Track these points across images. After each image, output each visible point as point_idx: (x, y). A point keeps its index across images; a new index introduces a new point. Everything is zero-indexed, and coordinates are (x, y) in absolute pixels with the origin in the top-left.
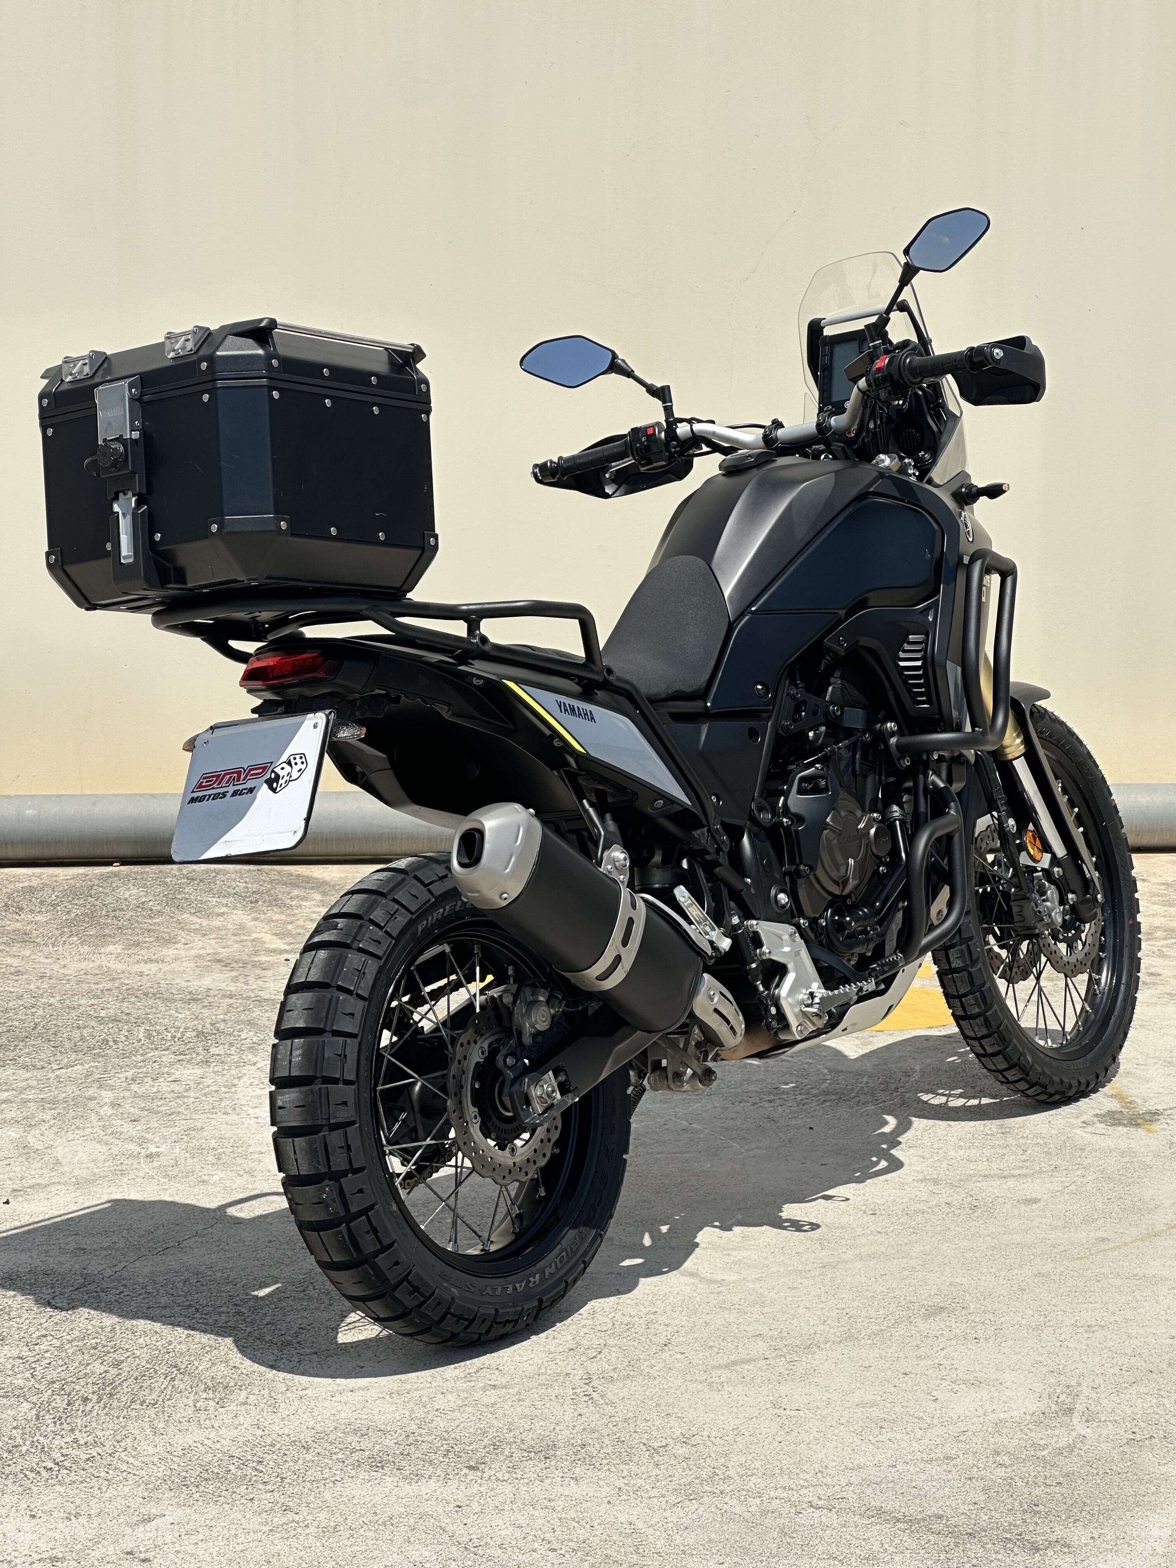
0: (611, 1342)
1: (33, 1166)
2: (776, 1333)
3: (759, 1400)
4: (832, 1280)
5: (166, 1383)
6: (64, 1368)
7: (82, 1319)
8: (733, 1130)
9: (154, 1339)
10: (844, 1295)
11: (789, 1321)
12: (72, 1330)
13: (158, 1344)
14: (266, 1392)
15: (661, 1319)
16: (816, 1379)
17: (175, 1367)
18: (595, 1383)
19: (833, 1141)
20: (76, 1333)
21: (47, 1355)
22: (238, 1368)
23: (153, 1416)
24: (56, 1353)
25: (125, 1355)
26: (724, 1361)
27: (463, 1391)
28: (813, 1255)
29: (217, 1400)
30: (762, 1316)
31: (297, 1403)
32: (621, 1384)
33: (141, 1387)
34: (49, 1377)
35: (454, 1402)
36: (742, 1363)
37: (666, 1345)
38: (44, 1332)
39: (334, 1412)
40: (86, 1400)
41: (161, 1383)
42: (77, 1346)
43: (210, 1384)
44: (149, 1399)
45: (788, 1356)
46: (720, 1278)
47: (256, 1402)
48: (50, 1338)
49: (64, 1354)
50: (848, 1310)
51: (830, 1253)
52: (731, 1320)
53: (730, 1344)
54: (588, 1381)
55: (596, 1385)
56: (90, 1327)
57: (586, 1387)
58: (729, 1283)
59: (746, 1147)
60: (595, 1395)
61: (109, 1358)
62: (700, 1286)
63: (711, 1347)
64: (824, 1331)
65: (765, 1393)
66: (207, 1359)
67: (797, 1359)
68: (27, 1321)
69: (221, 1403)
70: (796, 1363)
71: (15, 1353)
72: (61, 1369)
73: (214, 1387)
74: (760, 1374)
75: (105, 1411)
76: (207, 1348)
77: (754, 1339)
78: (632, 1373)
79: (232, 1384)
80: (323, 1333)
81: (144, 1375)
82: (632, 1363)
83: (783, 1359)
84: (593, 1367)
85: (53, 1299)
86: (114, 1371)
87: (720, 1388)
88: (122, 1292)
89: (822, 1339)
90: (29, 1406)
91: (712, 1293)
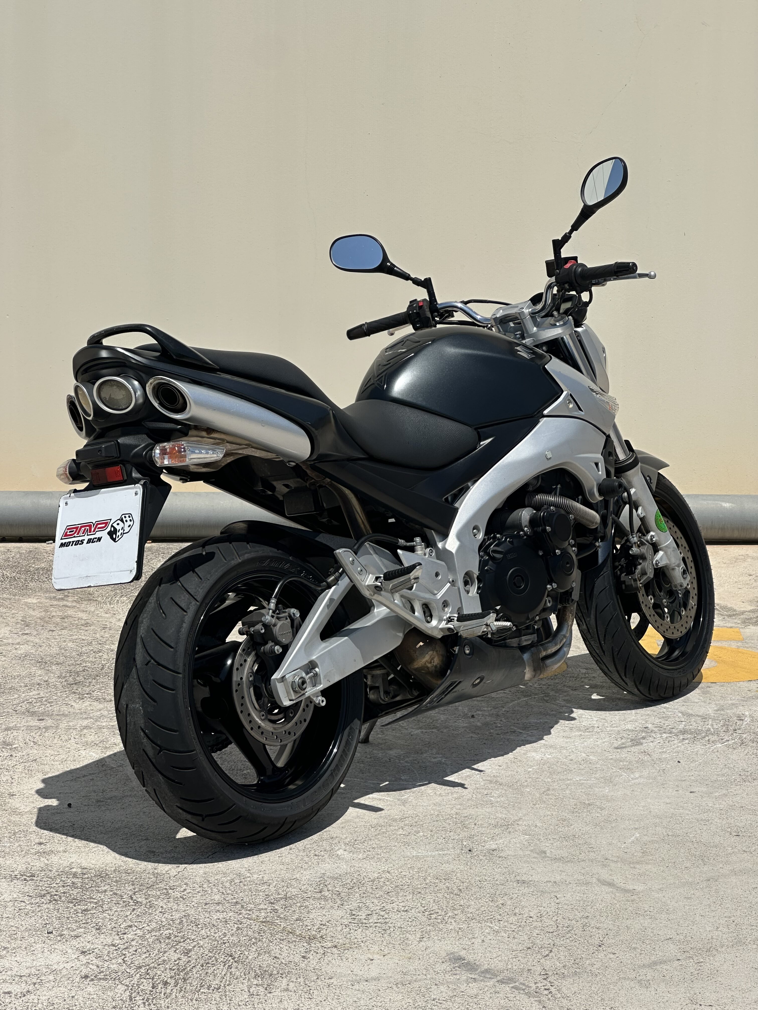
0: (558, 942)
1: (110, 781)
2: (682, 937)
3: (678, 996)
4: (717, 891)
5: (225, 970)
6: (147, 955)
7: (157, 912)
8: (621, 761)
9: (212, 931)
10: (728, 905)
11: (690, 927)
12: (150, 921)
13: (216, 935)
14: (301, 980)
15: (593, 923)
16: (720, 979)
17: (231, 956)
18: (551, 979)
19: (696, 773)
20: (154, 925)
21: (134, 943)
22: (278, 958)
23: (218, 999)
24: (140, 942)
25: (193, 945)
26: (646, 962)
27: (451, 982)
28: (699, 870)
29: (265, 986)
30: (669, 922)
31: (326, 991)
32: (572, 980)
33: (207, 973)
34: (137, 963)
35: (446, 993)
36: (661, 963)
37: (600, 946)
38: (130, 923)
39: (355, 999)
40: (166, 983)
41: (221, 970)
42: (155, 936)
43: (258, 971)
44: (214, 984)
45: (695, 959)
46: (631, 887)
47: (295, 988)
48: (135, 929)
49: (146, 943)
50: (733, 918)
51: (711, 868)
52: (646, 925)
53: (648, 946)
54: (546, 977)
55: (552, 981)
56: (164, 920)
57: (545, 982)
58: (639, 892)
59: (632, 776)
60: (552, 989)
61: (180, 947)
62: (617, 894)
63: (635, 948)
64: (718, 936)
65: (683, 990)
66: (254, 950)
67: (702, 960)
68: (116, 913)
69: (268, 989)
70: (702, 964)
71: (109, 941)
72: (144, 957)
73: (262, 974)
74: (676, 973)
75: (181, 993)
76: (253, 940)
77: (666, 942)
78: (578, 970)
79: (275, 972)
80: (339, 928)
81: (208, 963)
82: (577, 961)
83: (692, 960)
84: (548, 964)
85: (134, 894)
86: (184, 959)
87: (648, 984)
88: (185, 890)
89: (718, 944)
90: (124, 988)
91: (628, 901)
